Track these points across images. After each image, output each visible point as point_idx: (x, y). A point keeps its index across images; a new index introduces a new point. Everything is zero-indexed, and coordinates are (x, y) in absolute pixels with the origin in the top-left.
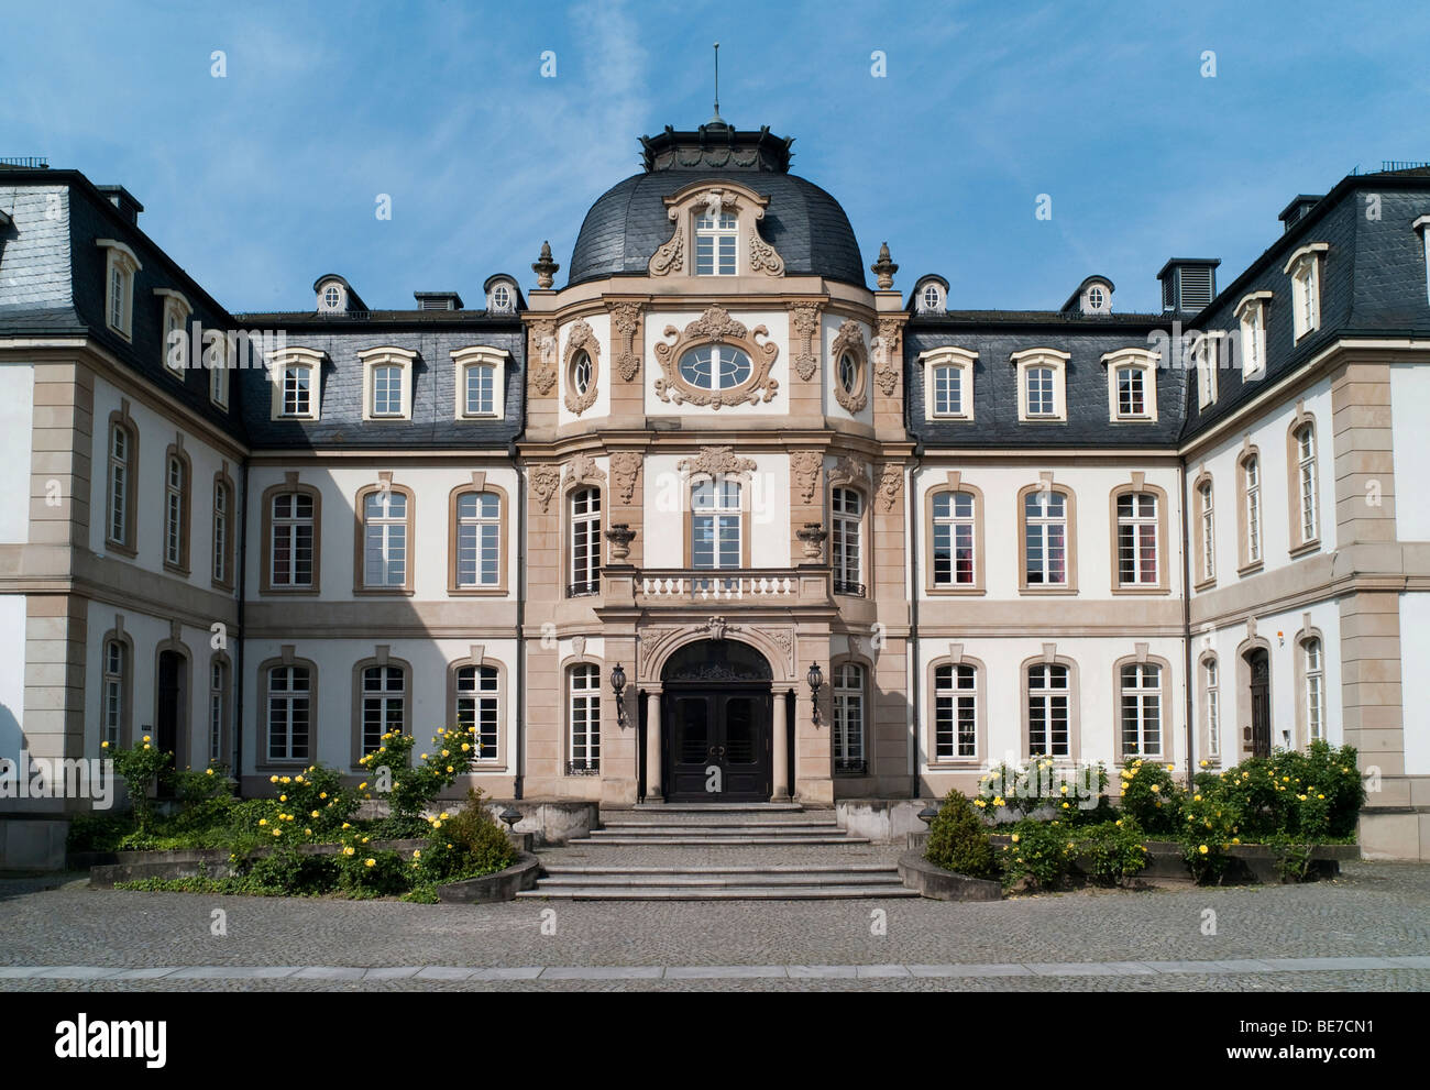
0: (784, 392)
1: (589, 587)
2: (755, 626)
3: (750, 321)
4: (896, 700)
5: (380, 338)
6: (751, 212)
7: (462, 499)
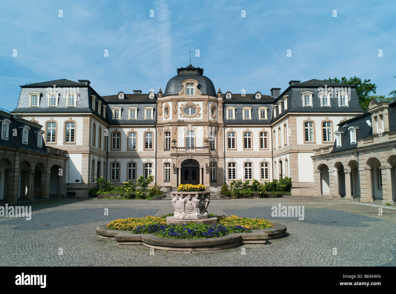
0: (202, 115)
1: (168, 149)
2: (197, 157)
3: (196, 103)
4: (221, 169)
5: (131, 105)
6: (196, 84)
7: (146, 134)
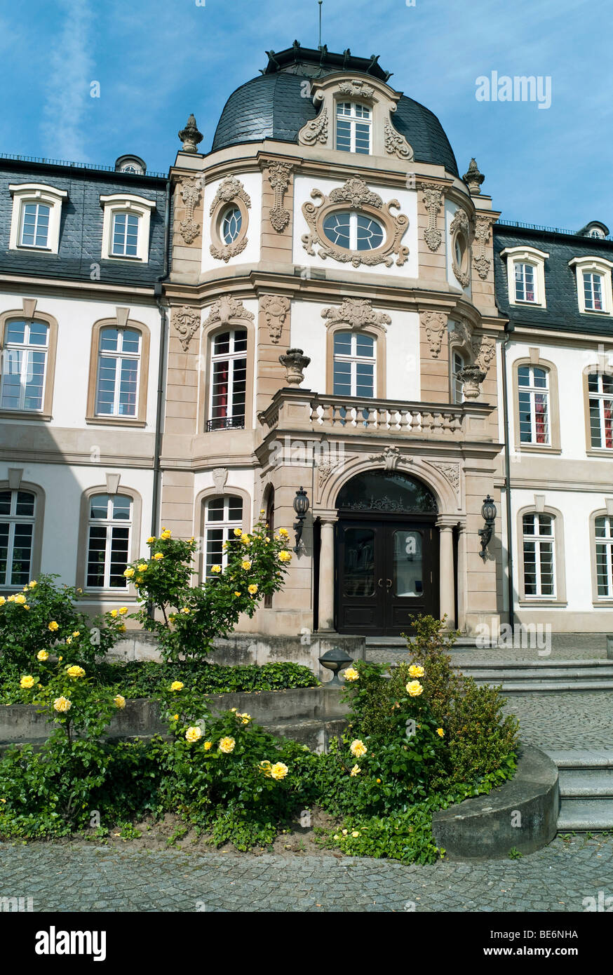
0: (414, 258)
2: (426, 458)
3: (386, 195)
6: (385, 105)
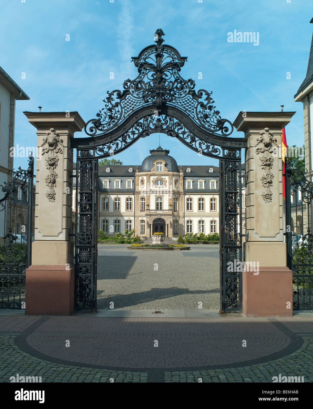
0: (168, 186)
1: (143, 211)
3: (163, 177)
4: (182, 224)
5: (116, 178)
6: (164, 163)
7: (127, 199)
